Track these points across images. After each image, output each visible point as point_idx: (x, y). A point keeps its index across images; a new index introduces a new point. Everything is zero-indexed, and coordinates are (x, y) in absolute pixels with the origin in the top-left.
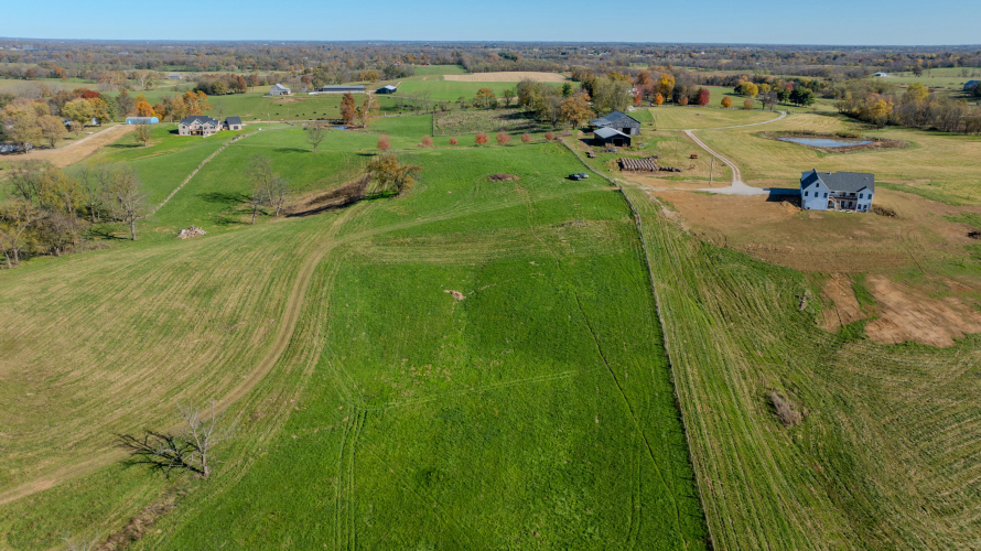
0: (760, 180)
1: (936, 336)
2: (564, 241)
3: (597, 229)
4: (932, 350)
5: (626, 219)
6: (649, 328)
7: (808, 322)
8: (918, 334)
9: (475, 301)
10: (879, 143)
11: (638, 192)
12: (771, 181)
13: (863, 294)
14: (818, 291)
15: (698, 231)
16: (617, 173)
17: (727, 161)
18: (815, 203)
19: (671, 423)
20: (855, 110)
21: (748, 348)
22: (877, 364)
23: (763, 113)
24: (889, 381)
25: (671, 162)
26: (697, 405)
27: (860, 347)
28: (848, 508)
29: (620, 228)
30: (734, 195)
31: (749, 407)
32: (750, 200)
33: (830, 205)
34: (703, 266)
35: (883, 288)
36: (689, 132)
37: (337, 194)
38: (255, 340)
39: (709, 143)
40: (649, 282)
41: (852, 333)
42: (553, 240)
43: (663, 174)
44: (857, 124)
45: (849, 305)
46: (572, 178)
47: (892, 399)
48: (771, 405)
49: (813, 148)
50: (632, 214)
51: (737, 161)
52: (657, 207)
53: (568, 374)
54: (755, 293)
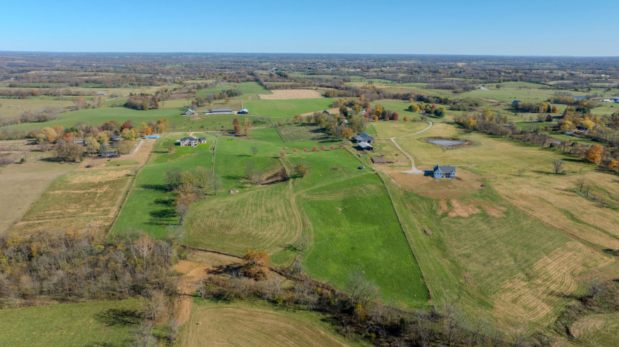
0: (421, 167)
1: (466, 215)
2: (364, 192)
3: (373, 187)
4: (463, 218)
5: (381, 184)
6: (394, 216)
7: (434, 212)
8: (461, 214)
9: (345, 211)
10: (467, 143)
11: (383, 174)
12: (424, 167)
13: (449, 205)
14: (437, 204)
15: (403, 187)
16: (372, 164)
17: (409, 157)
18: (438, 176)
19: (403, 236)
20: (461, 121)
21: (420, 219)
22: (450, 222)
23: (422, 124)
24: (453, 225)
25: (389, 158)
26: (408, 232)
27: (446, 218)
28: (441, 249)
29: (380, 187)
30: (413, 174)
31: (420, 232)
32: (418, 176)
33: (443, 177)
34: (406, 198)
35: (455, 203)
36: (392, 139)
37: (276, 175)
38: (293, 223)
39: (401, 146)
40: (392, 203)
41: (445, 215)
42: (361, 191)
43: (389, 165)
44: (462, 130)
45: (445, 207)
46: (360, 168)
47: (452, 229)
48: (425, 232)
49: (441, 146)
50: (383, 182)
51: (412, 156)
52: (389, 179)
53: (377, 227)
54: (420, 205)
